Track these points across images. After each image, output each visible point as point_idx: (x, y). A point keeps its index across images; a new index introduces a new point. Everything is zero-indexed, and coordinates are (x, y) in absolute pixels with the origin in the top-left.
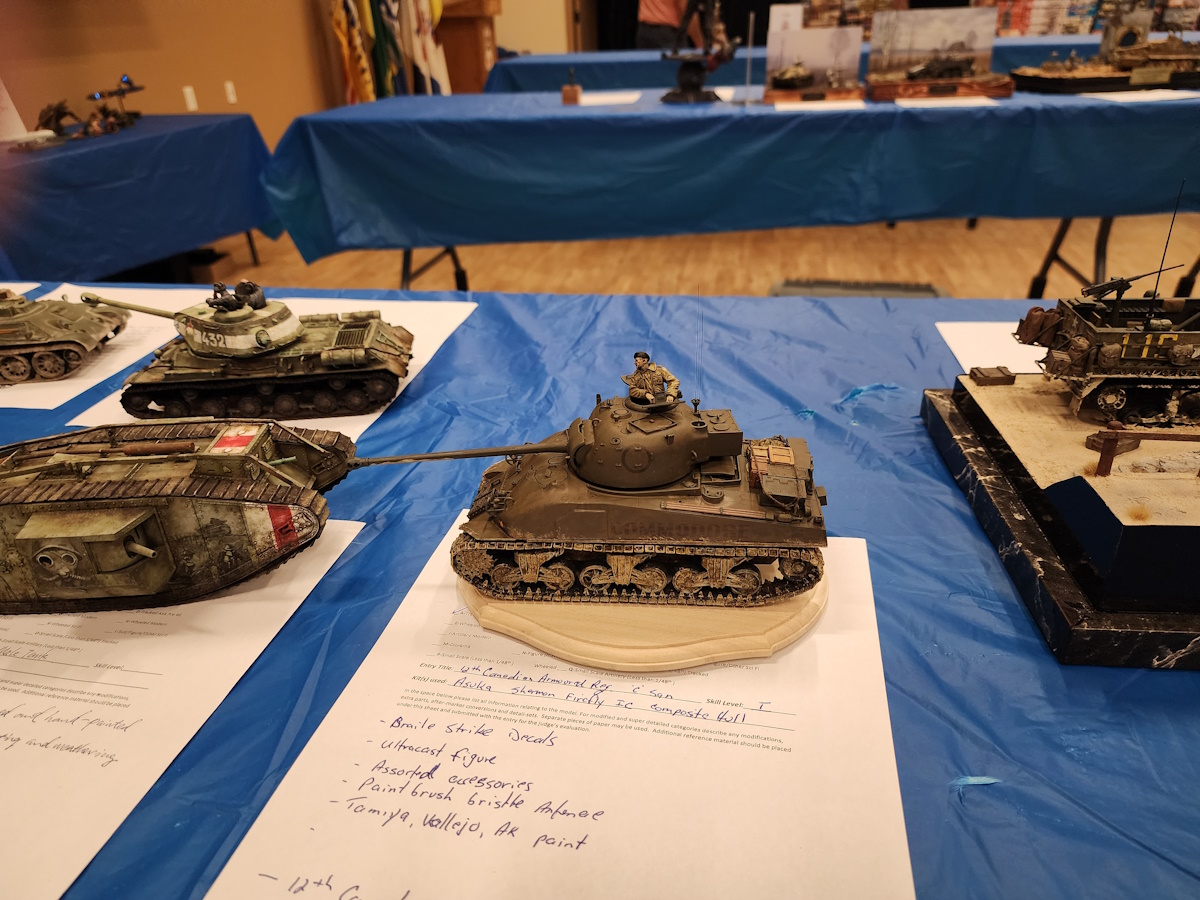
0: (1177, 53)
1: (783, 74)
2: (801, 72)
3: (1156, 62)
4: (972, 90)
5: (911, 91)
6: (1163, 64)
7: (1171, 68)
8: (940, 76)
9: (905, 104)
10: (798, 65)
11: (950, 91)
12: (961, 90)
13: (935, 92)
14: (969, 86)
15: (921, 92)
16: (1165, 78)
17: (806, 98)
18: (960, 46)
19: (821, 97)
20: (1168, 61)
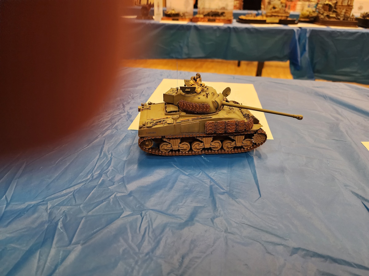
0: (282, 13)
1: (168, 12)
2: (173, 12)
3: (275, 16)
4: (220, 21)
5: (202, 20)
6: (277, 17)
7: (280, 18)
8: (212, 16)
9: (199, 24)
10: (173, 10)
11: (214, 21)
12: (217, 21)
13: (209, 21)
14: (219, 20)
15: (205, 21)
16: (277, 21)
17: (173, 20)
18: (224, 8)
19: (177, 20)
20: (278, 16)
